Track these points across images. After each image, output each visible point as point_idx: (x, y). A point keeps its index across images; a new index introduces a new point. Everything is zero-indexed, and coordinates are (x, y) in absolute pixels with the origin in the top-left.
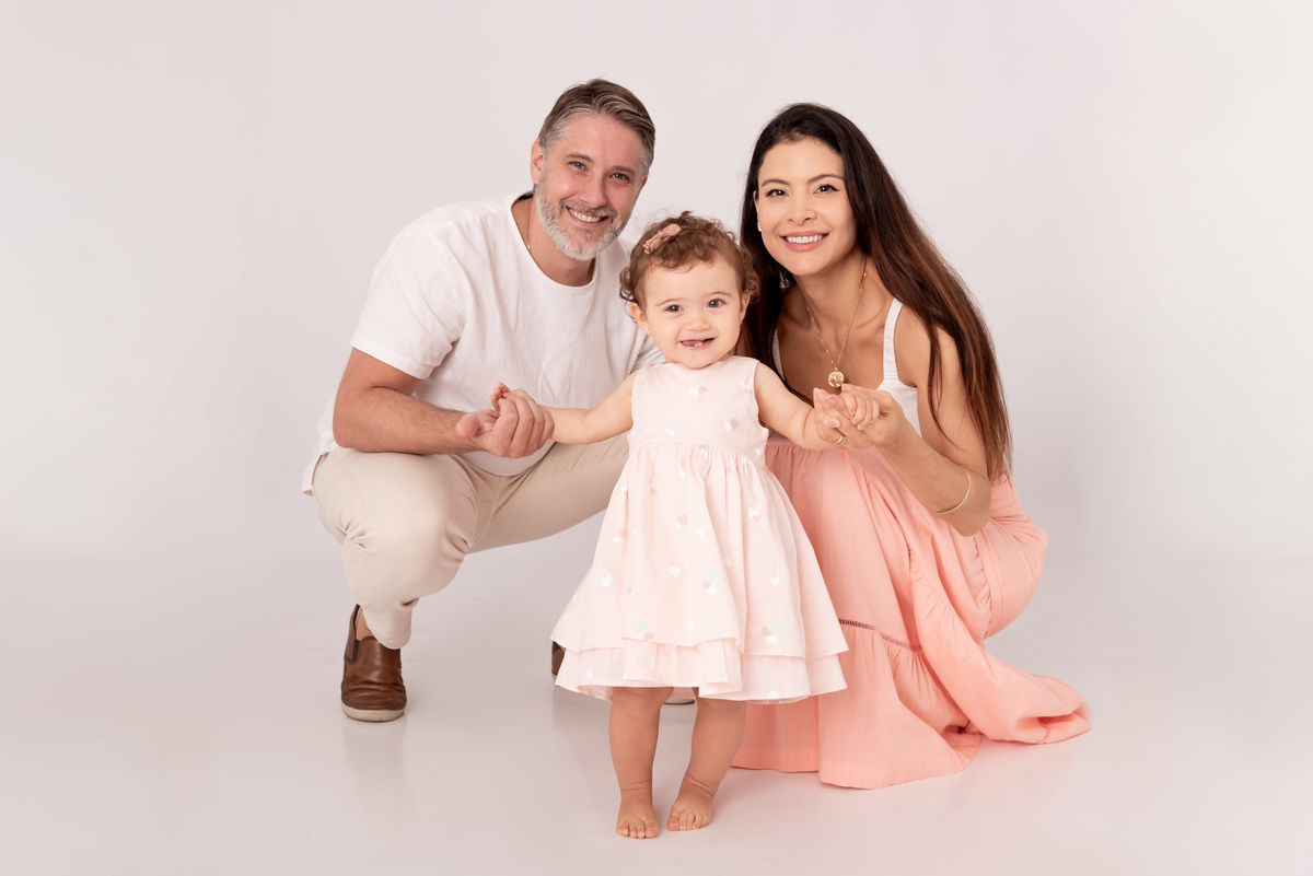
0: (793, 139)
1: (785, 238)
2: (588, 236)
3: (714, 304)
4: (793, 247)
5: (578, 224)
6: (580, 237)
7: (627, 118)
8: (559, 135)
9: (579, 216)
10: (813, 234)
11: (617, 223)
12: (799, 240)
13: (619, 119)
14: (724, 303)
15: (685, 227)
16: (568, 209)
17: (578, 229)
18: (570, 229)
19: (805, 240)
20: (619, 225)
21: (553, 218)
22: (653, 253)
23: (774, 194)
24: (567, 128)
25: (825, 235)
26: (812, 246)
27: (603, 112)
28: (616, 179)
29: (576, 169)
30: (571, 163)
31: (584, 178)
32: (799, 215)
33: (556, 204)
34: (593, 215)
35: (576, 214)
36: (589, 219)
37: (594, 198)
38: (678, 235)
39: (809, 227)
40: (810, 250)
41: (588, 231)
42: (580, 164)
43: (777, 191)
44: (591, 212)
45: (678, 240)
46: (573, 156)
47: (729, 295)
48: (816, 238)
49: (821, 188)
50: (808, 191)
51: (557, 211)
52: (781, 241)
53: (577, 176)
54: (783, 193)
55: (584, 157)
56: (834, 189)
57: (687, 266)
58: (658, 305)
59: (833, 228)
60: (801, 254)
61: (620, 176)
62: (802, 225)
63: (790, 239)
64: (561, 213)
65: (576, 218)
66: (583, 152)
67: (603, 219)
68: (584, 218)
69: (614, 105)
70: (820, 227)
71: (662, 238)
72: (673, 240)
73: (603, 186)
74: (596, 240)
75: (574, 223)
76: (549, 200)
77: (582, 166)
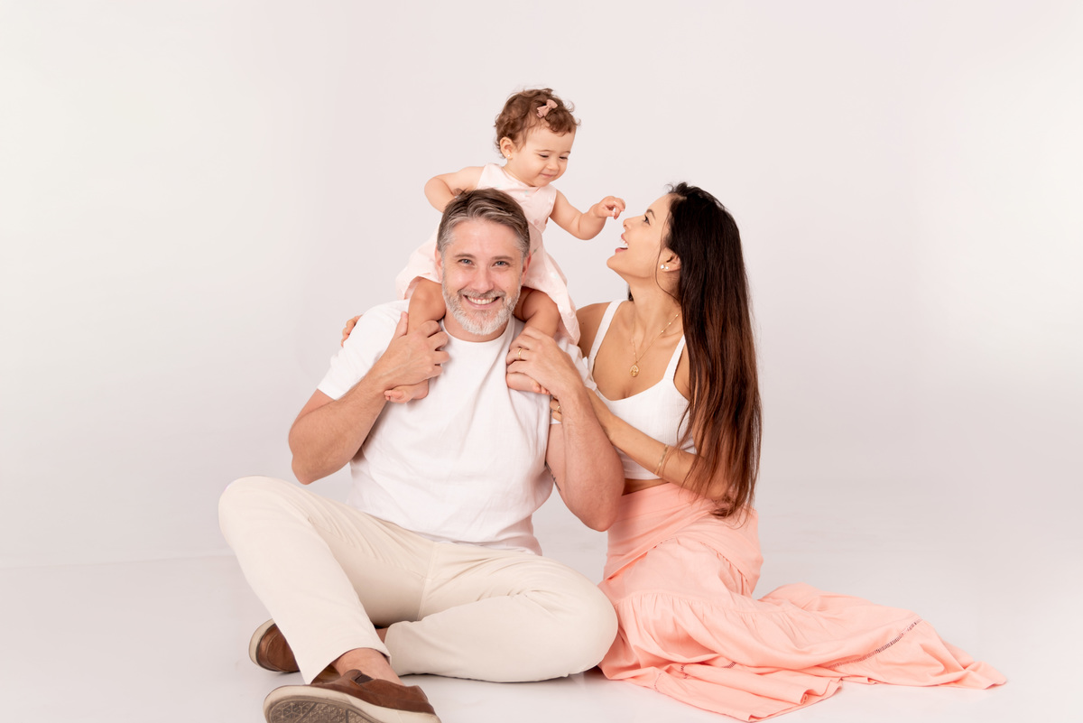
2: (486, 315)
5: (476, 308)
6: (479, 317)
9: (476, 302)
16: (466, 297)
17: (478, 312)
18: (470, 312)
20: (509, 302)
28: (498, 267)
29: (465, 265)
30: (460, 261)
31: (472, 272)
33: (456, 294)
34: (486, 298)
35: (472, 300)
36: (484, 302)
37: (483, 285)
42: (467, 260)
44: (484, 296)
46: (459, 256)
51: (457, 300)
53: (467, 271)
55: (468, 255)
61: (501, 263)
64: (461, 301)
65: (474, 304)
66: (468, 251)
67: (495, 299)
68: (479, 302)
73: (488, 274)
74: (493, 317)
75: (473, 307)
76: (449, 292)
77: (468, 261)
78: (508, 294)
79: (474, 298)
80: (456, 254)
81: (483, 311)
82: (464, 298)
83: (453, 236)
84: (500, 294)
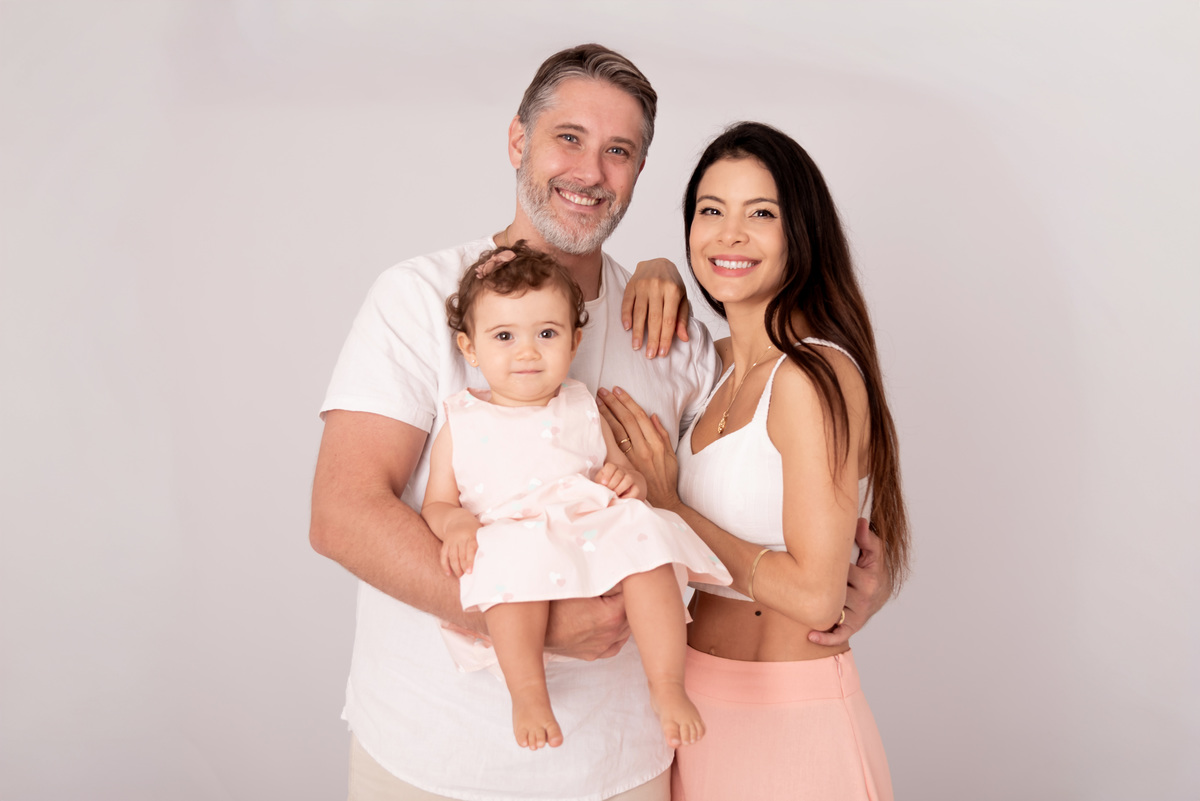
0: (736, 156)
1: (713, 260)
2: (584, 221)
3: (547, 334)
4: (719, 270)
5: (572, 208)
6: (573, 222)
7: (624, 80)
8: (547, 104)
9: (572, 199)
10: (743, 259)
11: (616, 207)
12: (726, 264)
13: (616, 82)
14: (557, 334)
15: (520, 254)
16: (558, 190)
17: (572, 214)
18: (561, 214)
19: (733, 265)
20: (617, 210)
21: (541, 202)
22: (486, 277)
23: (709, 212)
24: (553, 97)
25: (756, 262)
26: (740, 274)
27: (597, 74)
28: (614, 155)
29: (566, 143)
30: (560, 136)
31: (575, 152)
32: (729, 237)
33: (544, 184)
34: (589, 196)
35: (567, 196)
36: (584, 201)
37: (591, 176)
38: (512, 261)
39: (737, 251)
40: (738, 276)
41: (584, 216)
42: (571, 137)
43: (713, 210)
44: (586, 192)
45: (511, 265)
46: (563, 126)
47: (562, 326)
48: (746, 264)
49: (759, 212)
50: (744, 213)
51: (546, 194)
52: (708, 263)
53: (569, 151)
54: (718, 213)
55: (577, 128)
56: (772, 216)
57: (520, 292)
58: (488, 331)
59: (765, 256)
60: (728, 280)
61: (618, 150)
62: (732, 248)
63: (717, 262)
64: (550, 196)
65: (568, 201)
66: (575, 121)
67: (599, 201)
68: (577, 200)
69: (611, 65)
70: (749, 252)
71: (496, 263)
72: (506, 266)
74: (593, 226)
75: (564, 206)
76: (535, 181)
80: (558, 124)
81: (580, 215)
82: (555, 191)
84: (607, 195)
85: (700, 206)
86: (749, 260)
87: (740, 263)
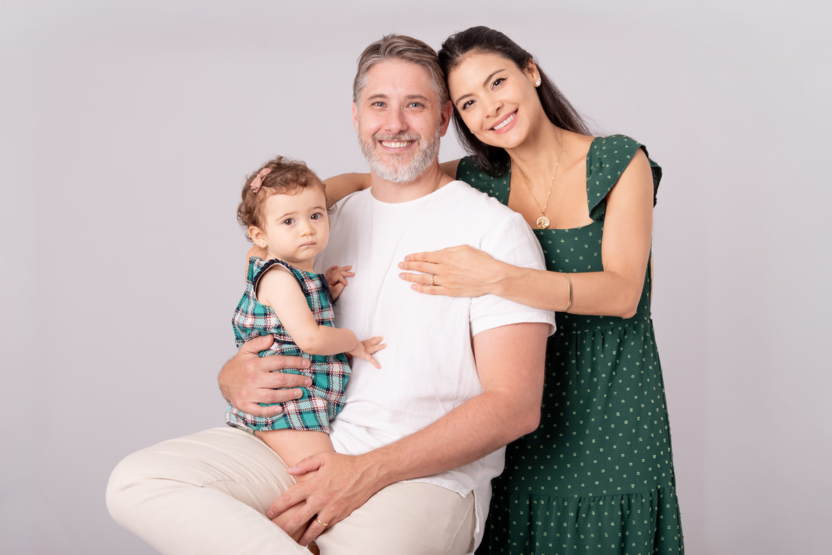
1: (492, 129)
4: (499, 132)
5: (392, 152)
8: (361, 86)
9: (389, 145)
10: (508, 116)
11: (423, 144)
12: (501, 125)
14: (322, 216)
17: (392, 156)
18: (385, 158)
19: (505, 122)
21: (370, 151)
23: (468, 106)
24: (365, 78)
25: (516, 111)
26: (512, 125)
29: (378, 107)
31: (385, 113)
32: (491, 110)
34: (400, 141)
35: (387, 145)
39: (503, 113)
40: (512, 127)
43: (468, 103)
44: (397, 138)
47: (324, 210)
48: (511, 117)
49: (495, 84)
50: (487, 90)
51: (373, 146)
52: (491, 132)
53: (379, 113)
54: (472, 102)
59: (518, 104)
60: (509, 133)
61: (415, 104)
62: (497, 115)
63: (495, 128)
64: (376, 147)
65: (388, 147)
70: (508, 109)
71: (261, 178)
73: (401, 116)
75: (386, 152)
76: (364, 139)
77: (382, 104)
78: (423, 137)
79: (388, 141)
80: (369, 97)
81: (398, 155)
83: (367, 80)
84: (414, 137)
85: (460, 107)
86: (512, 114)
87: (508, 119)
